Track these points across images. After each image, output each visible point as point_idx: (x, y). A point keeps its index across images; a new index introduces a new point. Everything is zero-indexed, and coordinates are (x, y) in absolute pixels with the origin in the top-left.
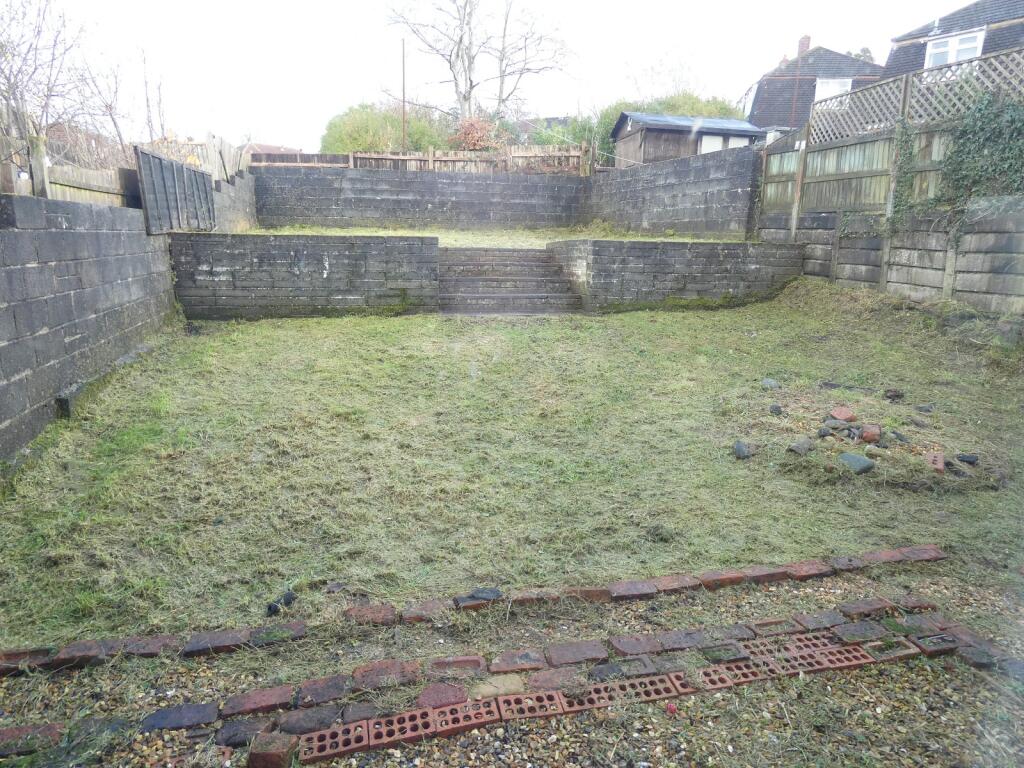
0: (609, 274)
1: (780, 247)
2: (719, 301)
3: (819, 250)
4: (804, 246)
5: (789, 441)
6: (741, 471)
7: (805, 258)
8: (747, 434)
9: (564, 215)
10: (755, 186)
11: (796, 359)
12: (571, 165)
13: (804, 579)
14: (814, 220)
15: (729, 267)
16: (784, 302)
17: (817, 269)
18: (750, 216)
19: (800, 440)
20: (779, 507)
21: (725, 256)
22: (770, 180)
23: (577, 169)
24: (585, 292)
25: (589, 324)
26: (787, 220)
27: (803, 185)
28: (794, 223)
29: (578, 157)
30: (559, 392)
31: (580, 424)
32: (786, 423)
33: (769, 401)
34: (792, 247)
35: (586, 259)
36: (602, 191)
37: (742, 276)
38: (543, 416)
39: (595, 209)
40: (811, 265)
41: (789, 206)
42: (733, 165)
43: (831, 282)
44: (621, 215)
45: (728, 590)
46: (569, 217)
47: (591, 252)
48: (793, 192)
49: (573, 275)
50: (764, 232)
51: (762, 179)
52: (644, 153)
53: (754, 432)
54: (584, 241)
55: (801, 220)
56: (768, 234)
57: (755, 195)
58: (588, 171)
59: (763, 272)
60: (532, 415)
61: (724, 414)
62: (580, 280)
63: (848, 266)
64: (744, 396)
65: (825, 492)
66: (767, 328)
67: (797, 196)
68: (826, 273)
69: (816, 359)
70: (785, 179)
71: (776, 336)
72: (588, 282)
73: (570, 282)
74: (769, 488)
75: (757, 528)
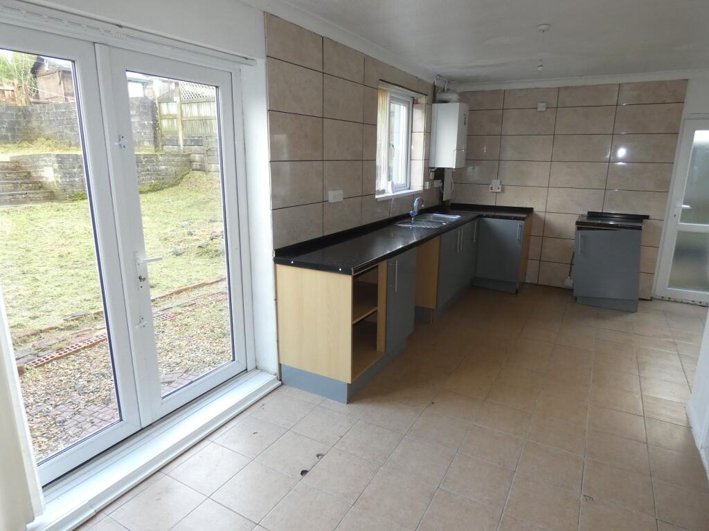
0: (72, 175)
1: (176, 156)
2: (148, 188)
3: (197, 157)
4: (189, 155)
5: (198, 244)
6: (179, 259)
7: (191, 162)
8: (179, 245)
9: (9, 134)
10: (155, 120)
11: (195, 212)
12: (7, 97)
13: (212, 283)
14: (192, 141)
15: (149, 168)
16: (184, 185)
17: (198, 167)
18: (155, 138)
19: (202, 242)
20: (198, 268)
21: (146, 162)
22: (163, 117)
23: (13, 100)
24: (56, 188)
25: (65, 208)
26: (177, 141)
27: (182, 121)
28: (181, 142)
29: (13, 91)
30: (66, 243)
31: (86, 256)
32: (195, 238)
33: (186, 231)
34: (183, 156)
35: (52, 166)
36: (41, 117)
37: (158, 173)
38: (61, 256)
39: (37, 130)
40: (195, 165)
41: (177, 132)
42: (138, 107)
43: (207, 173)
44: (62, 136)
45: (184, 293)
46: (14, 137)
47: (56, 162)
48: (177, 125)
49: (42, 177)
50: (165, 147)
51: (158, 117)
52: (64, 88)
53: (182, 244)
54: (47, 154)
55: (185, 141)
56: (168, 148)
57: (156, 126)
58: (24, 102)
59: (170, 170)
60: (53, 257)
61: (166, 239)
62: (50, 181)
63: (213, 165)
64: (173, 231)
65: (216, 260)
66: (178, 200)
67: (180, 127)
68: (202, 169)
69: (205, 212)
70: (172, 118)
71: (183, 203)
72: (57, 182)
73: (40, 182)
74: (192, 263)
75: (191, 276)
